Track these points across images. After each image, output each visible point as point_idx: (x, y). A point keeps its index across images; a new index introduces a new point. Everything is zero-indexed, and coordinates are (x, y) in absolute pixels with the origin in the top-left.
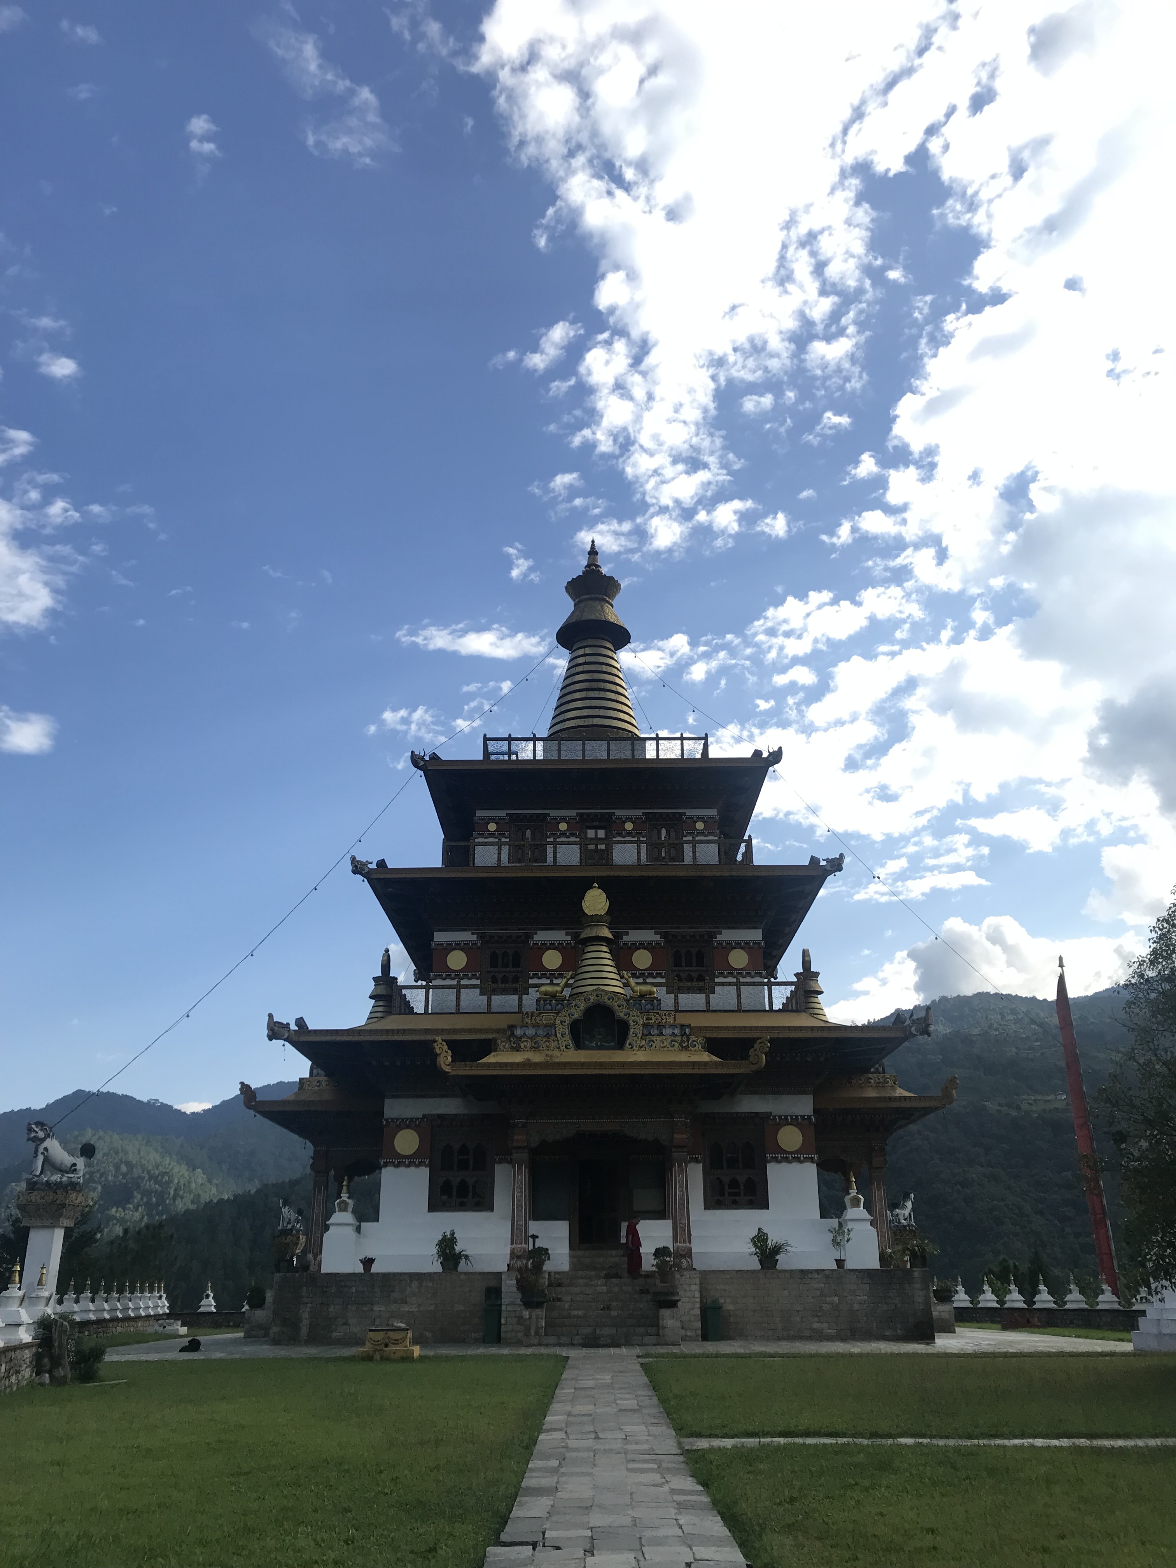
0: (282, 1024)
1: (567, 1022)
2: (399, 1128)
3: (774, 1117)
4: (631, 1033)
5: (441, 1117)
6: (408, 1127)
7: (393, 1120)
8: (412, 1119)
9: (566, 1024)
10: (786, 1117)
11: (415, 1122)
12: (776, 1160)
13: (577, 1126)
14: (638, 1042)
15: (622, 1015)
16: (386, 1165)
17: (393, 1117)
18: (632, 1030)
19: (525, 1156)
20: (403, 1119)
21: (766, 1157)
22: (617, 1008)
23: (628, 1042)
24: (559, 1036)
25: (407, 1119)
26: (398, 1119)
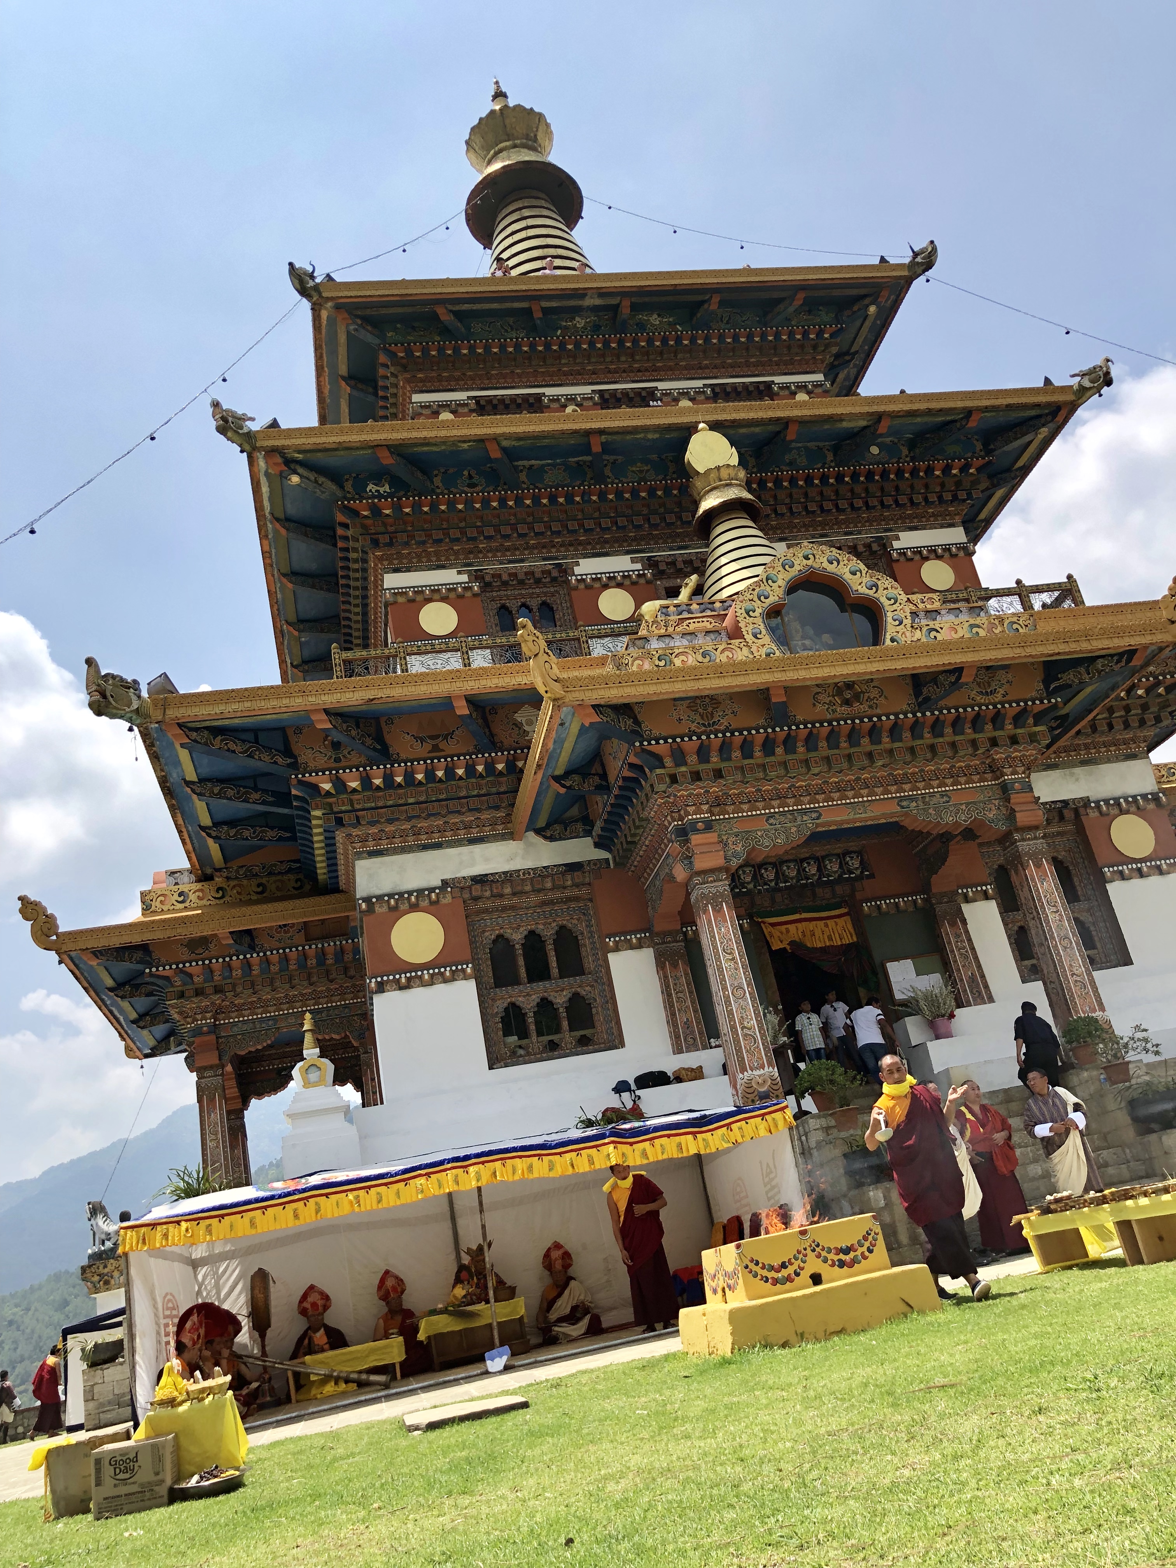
0: (122, 679)
1: (759, 611)
2: (396, 913)
3: (1097, 802)
4: (890, 620)
5: (480, 880)
6: (414, 908)
7: (380, 898)
8: (420, 892)
9: (757, 614)
10: (1117, 800)
11: (429, 896)
12: (1122, 877)
13: (814, 815)
14: (908, 634)
15: (863, 590)
16: (381, 988)
17: (378, 892)
18: (889, 614)
19: (723, 886)
20: (401, 894)
21: (1103, 874)
22: (851, 576)
23: (888, 637)
24: (749, 638)
25: (410, 893)
26: (391, 896)
